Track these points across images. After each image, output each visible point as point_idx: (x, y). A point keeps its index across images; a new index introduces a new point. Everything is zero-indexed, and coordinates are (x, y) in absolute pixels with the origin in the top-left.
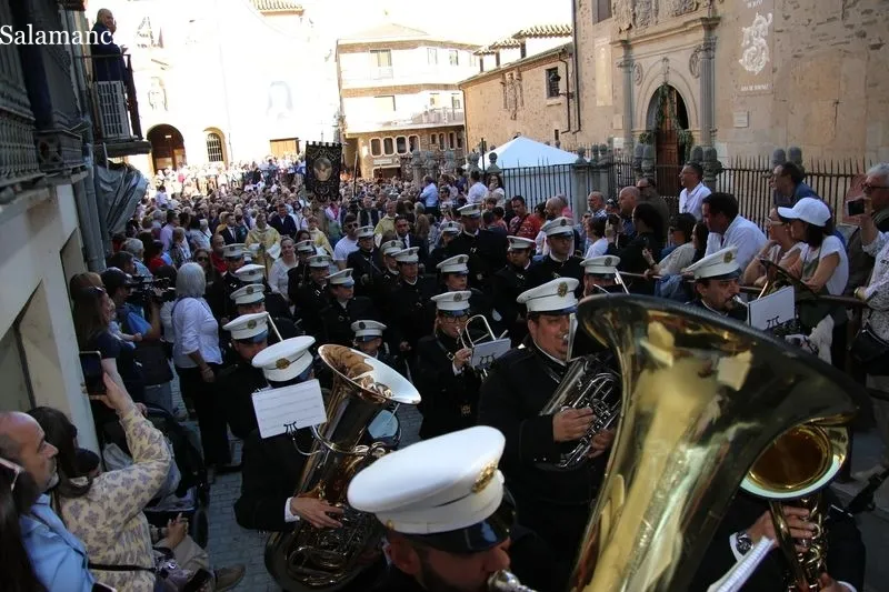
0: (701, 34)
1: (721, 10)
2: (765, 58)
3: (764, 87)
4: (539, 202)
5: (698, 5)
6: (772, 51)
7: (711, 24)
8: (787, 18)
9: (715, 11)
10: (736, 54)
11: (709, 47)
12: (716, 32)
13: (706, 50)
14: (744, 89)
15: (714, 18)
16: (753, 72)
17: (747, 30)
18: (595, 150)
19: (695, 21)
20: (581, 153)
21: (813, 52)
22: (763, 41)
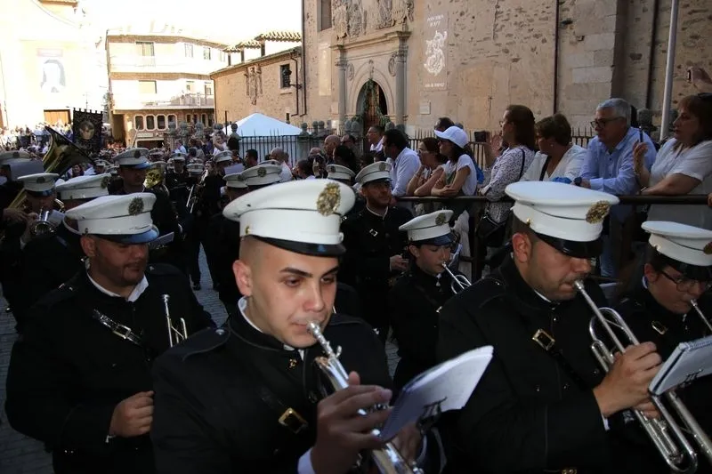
0: (397, 43)
1: (412, 26)
2: (442, 64)
3: (442, 85)
4: (266, 154)
5: (395, 21)
6: (447, 61)
7: (404, 36)
8: (457, 35)
9: (407, 27)
10: (422, 59)
11: (402, 54)
12: (408, 43)
13: (400, 56)
14: (428, 86)
15: (406, 32)
16: (434, 74)
17: (429, 43)
18: (315, 125)
19: (393, 33)
20: (304, 127)
21: (474, 61)
22: (440, 51)
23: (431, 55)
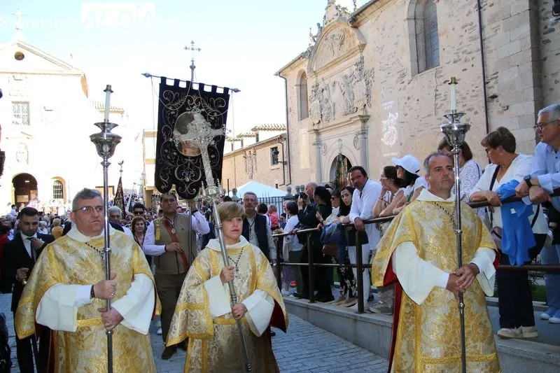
0: (360, 124)
1: (370, 111)
2: (395, 137)
3: (397, 154)
5: (357, 108)
6: (399, 133)
7: (365, 119)
8: (406, 115)
9: (366, 112)
10: (380, 135)
11: (364, 132)
12: (368, 123)
13: (363, 133)
14: (385, 155)
15: (366, 116)
16: (389, 146)
17: (384, 122)
18: (298, 189)
19: (356, 117)
20: (289, 190)
21: (421, 134)
22: (394, 127)
23: (386, 131)
